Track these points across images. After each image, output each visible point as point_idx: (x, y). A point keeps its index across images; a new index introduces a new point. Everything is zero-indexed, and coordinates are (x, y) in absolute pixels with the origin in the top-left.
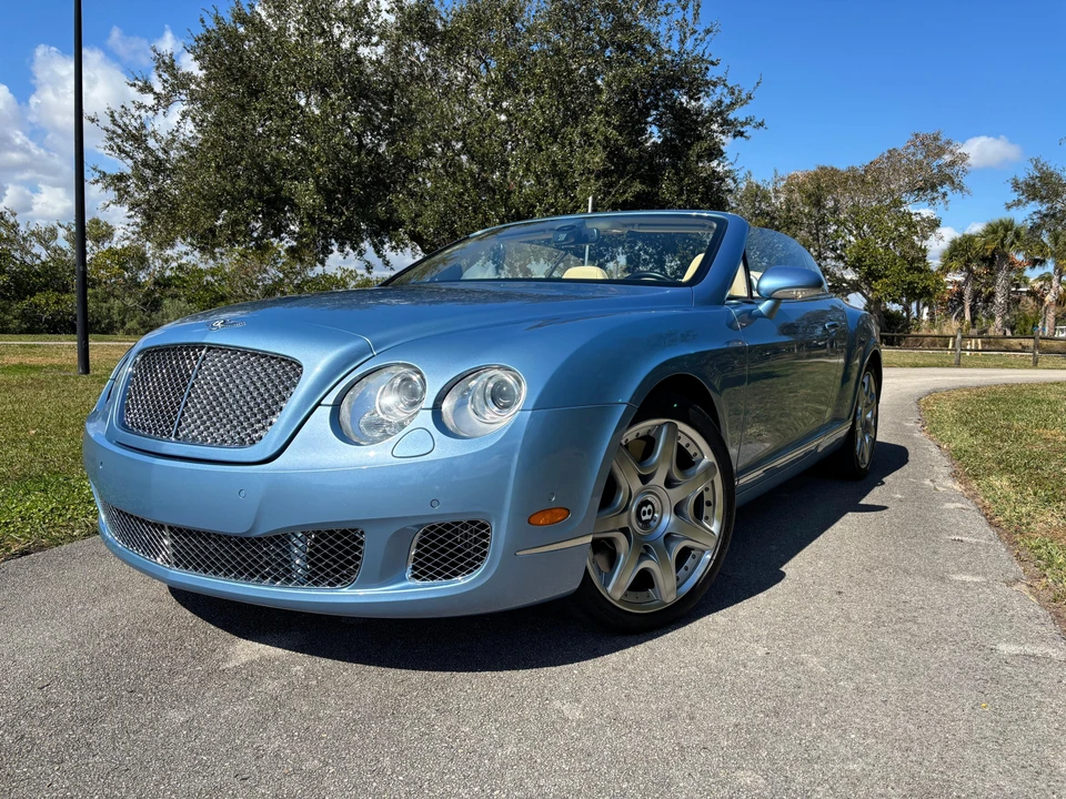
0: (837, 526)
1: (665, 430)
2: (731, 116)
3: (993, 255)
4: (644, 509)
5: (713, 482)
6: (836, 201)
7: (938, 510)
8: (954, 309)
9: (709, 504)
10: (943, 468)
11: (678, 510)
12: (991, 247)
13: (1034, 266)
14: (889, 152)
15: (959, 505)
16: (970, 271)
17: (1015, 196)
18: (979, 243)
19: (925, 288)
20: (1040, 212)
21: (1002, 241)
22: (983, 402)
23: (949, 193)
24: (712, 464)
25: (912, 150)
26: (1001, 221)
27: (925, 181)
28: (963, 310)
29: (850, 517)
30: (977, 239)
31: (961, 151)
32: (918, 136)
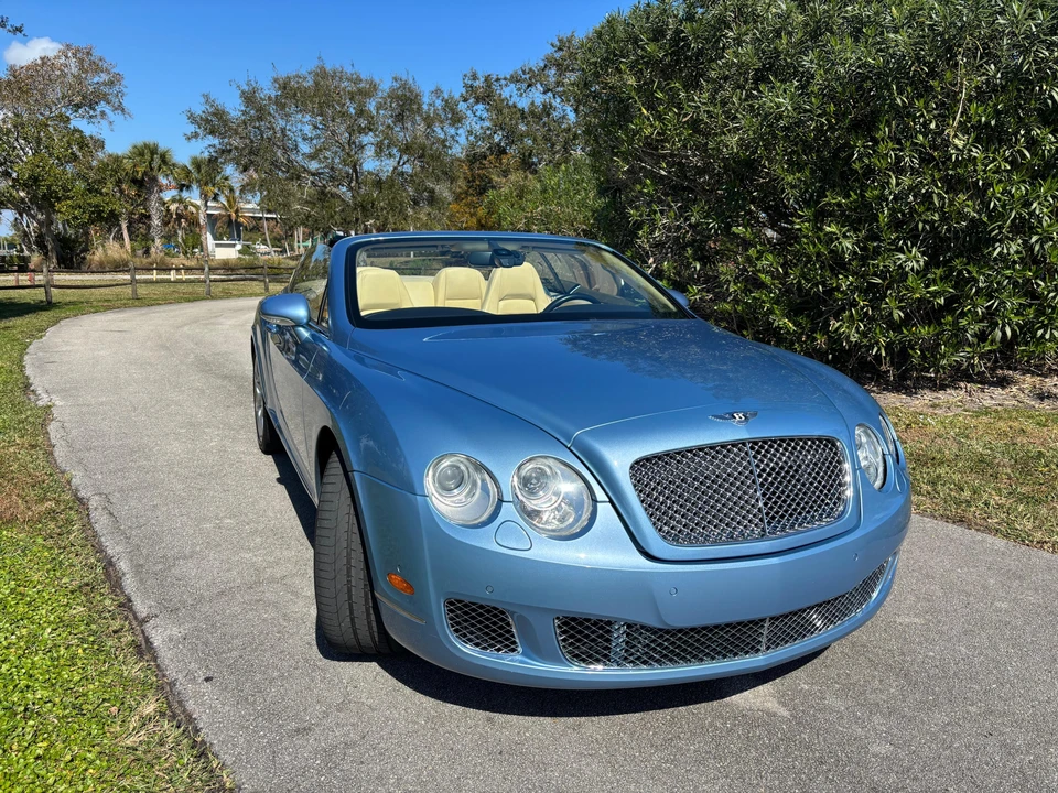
3: (143, 177)
12: (141, 169)
14: (42, 59)
17: (192, 128)
18: (128, 164)
19: (112, 212)
20: (214, 146)
21: (150, 164)
23: (107, 112)
25: (63, 60)
26: (145, 145)
27: (84, 99)
30: (125, 161)
31: (116, 70)
32: (68, 47)
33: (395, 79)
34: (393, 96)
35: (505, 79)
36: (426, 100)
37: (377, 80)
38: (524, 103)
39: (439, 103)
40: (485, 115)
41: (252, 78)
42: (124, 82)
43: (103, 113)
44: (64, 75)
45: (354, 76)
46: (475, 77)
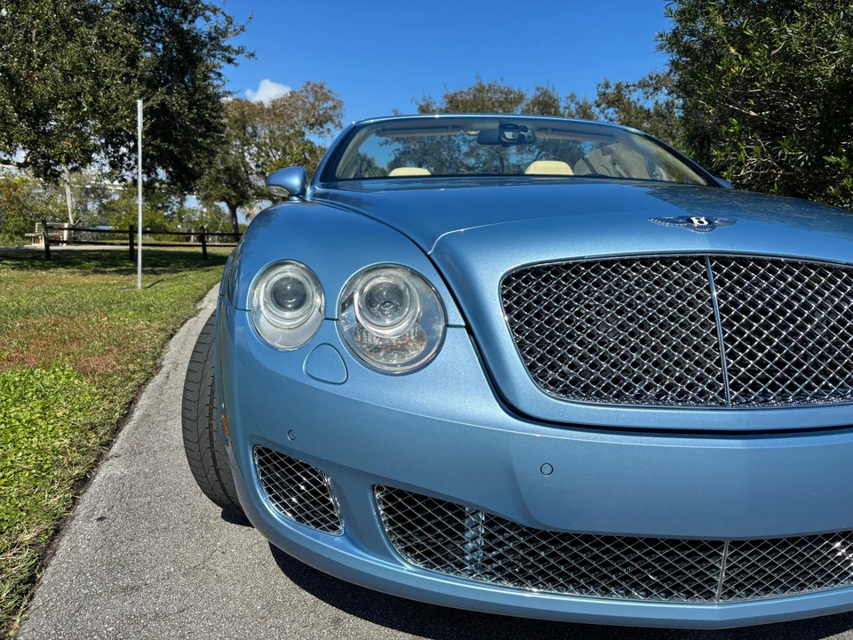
2: (225, 43)
14: (291, 93)
21: (360, 167)
25: (305, 93)
27: (316, 120)
31: (338, 99)
32: (309, 83)
33: (538, 89)
34: (536, 102)
35: (634, 85)
36: (562, 104)
37: (524, 91)
38: (649, 105)
39: (573, 107)
40: (614, 116)
41: (427, 95)
42: (343, 107)
43: (329, 130)
44: (304, 103)
45: (506, 89)
46: (607, 86)
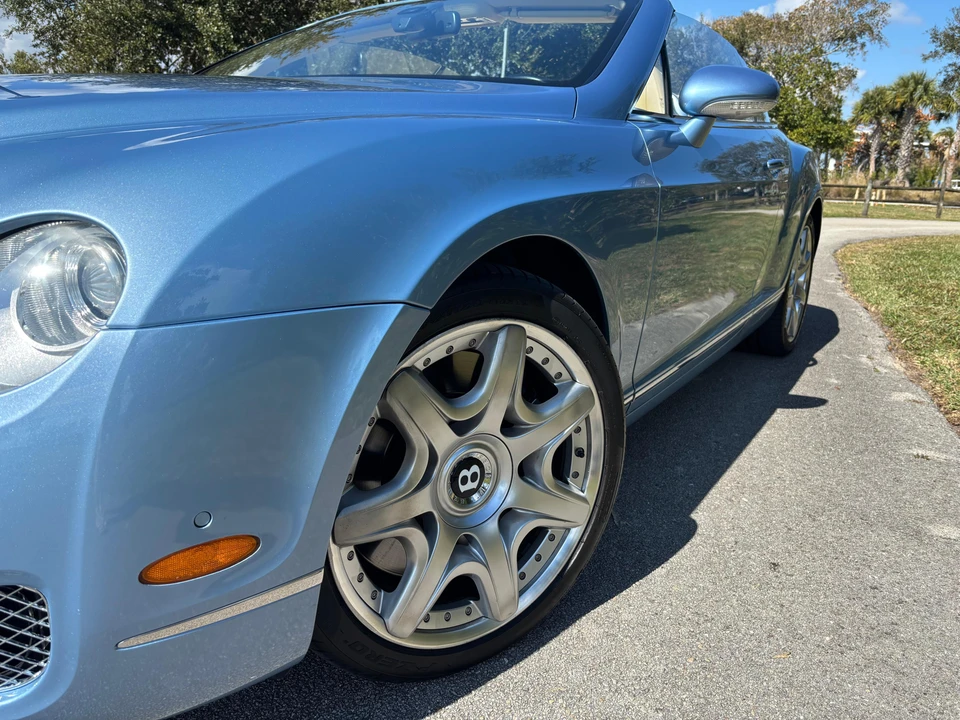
0: (765, 431)
1: (501, 338)
3: (902, 109)
4: (464, 473)
5: (587, 419)
6: (759, 48)
7: (888, 404)
8: (860, 161)
9: (580, 453)
10: (878, 340)
11: (525, 470)
12: (901, 100)
13: (939, 120)
15: (911, 396)
16: (879, 124)
17: (932, 47)
18: (889, 98)
19: (837, 138)
20: (954, 64)
21: (912, 94)
22: (903, 256)
23: (868, 44)
24: (586, 392)
26: (912, 76)
27: (846, 30)
28: (868, 163)
29: (780, 415)
30: (888, 92)
42: (887, 10)
43: (863, 44)
